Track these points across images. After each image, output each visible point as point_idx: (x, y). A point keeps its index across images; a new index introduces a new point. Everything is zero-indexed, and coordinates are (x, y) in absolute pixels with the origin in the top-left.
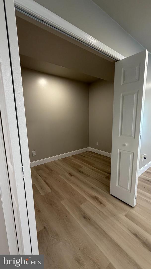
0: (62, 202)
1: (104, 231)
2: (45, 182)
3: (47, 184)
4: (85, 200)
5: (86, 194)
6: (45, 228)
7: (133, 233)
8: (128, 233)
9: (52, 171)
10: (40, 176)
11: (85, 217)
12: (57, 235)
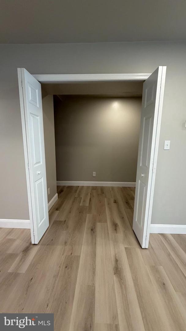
0: (88, 215)
1: (96, 243)
2: (90, 199)
3: (90, 200)
4: (106, 221)
5: (111, 219)
6: (65, 221)
7: (115, 258)
8: (112, 257)
9: (103, 193)
10: (91, 194)
11: (93, 230)
12: (67, 227)
